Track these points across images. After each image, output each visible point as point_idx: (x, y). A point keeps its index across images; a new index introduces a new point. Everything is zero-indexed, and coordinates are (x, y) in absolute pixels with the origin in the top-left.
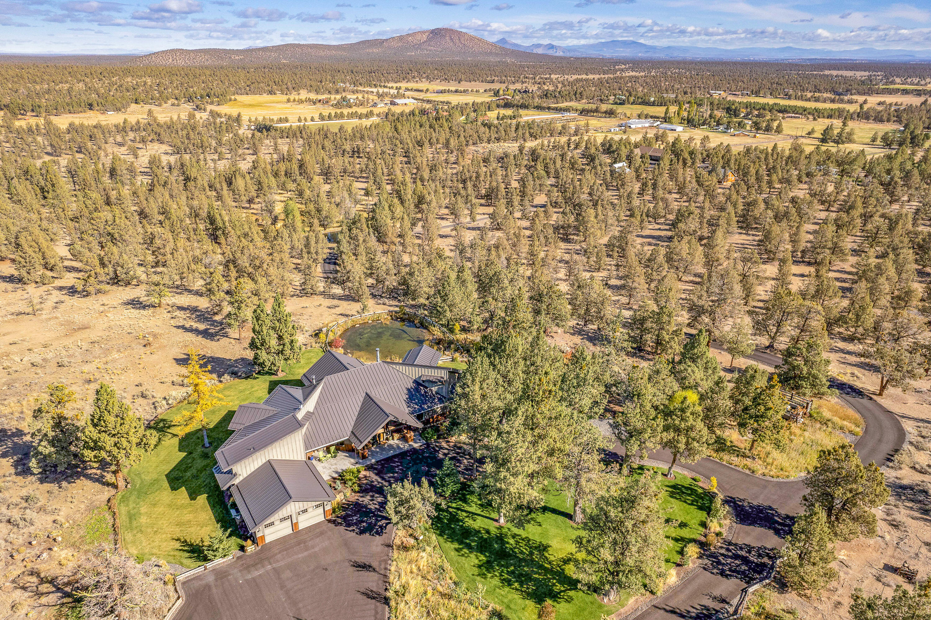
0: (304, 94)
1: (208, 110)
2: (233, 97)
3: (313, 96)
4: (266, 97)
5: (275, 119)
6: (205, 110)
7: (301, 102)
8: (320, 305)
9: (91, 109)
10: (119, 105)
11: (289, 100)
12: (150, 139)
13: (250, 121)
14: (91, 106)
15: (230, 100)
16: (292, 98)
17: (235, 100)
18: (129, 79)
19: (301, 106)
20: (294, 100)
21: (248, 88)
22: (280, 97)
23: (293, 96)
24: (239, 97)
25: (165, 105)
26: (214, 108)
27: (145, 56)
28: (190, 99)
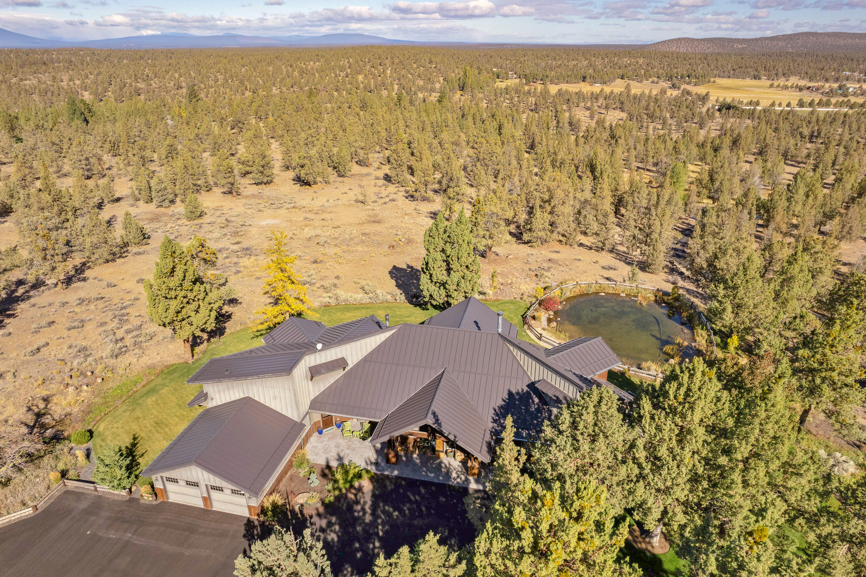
0: (794, 80)
1: (682, 88)
2: (712, 80)
3: (802, 83)
4: (749, 82)
5: (745, 101)
6: (679, 88)
7: (786, 87)
8: (596, 262)
9: (583, 81)
10: (606, 79)
11: (771, 86)
12: (614, 106)
13: (717, 101)
14: (584, 79)
15: (709, 82)
16: (776, 83)
17: (714, 82)
18: (626, 60)
19: (785, 92)
20: (778, 86)
21: (732, 72)
22: (765, 82)
23: (782, 82)
24: (718, 80)
25: (645, 82)
26: (689, 88)
27: (654, 44)
28: (670, 78)
